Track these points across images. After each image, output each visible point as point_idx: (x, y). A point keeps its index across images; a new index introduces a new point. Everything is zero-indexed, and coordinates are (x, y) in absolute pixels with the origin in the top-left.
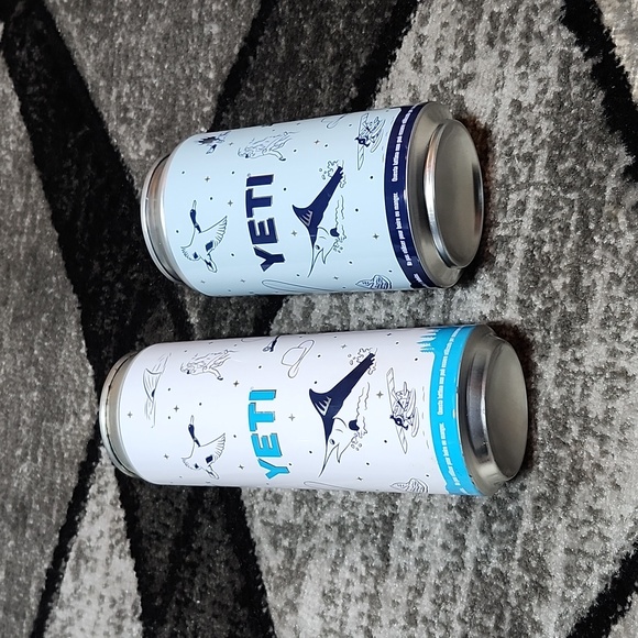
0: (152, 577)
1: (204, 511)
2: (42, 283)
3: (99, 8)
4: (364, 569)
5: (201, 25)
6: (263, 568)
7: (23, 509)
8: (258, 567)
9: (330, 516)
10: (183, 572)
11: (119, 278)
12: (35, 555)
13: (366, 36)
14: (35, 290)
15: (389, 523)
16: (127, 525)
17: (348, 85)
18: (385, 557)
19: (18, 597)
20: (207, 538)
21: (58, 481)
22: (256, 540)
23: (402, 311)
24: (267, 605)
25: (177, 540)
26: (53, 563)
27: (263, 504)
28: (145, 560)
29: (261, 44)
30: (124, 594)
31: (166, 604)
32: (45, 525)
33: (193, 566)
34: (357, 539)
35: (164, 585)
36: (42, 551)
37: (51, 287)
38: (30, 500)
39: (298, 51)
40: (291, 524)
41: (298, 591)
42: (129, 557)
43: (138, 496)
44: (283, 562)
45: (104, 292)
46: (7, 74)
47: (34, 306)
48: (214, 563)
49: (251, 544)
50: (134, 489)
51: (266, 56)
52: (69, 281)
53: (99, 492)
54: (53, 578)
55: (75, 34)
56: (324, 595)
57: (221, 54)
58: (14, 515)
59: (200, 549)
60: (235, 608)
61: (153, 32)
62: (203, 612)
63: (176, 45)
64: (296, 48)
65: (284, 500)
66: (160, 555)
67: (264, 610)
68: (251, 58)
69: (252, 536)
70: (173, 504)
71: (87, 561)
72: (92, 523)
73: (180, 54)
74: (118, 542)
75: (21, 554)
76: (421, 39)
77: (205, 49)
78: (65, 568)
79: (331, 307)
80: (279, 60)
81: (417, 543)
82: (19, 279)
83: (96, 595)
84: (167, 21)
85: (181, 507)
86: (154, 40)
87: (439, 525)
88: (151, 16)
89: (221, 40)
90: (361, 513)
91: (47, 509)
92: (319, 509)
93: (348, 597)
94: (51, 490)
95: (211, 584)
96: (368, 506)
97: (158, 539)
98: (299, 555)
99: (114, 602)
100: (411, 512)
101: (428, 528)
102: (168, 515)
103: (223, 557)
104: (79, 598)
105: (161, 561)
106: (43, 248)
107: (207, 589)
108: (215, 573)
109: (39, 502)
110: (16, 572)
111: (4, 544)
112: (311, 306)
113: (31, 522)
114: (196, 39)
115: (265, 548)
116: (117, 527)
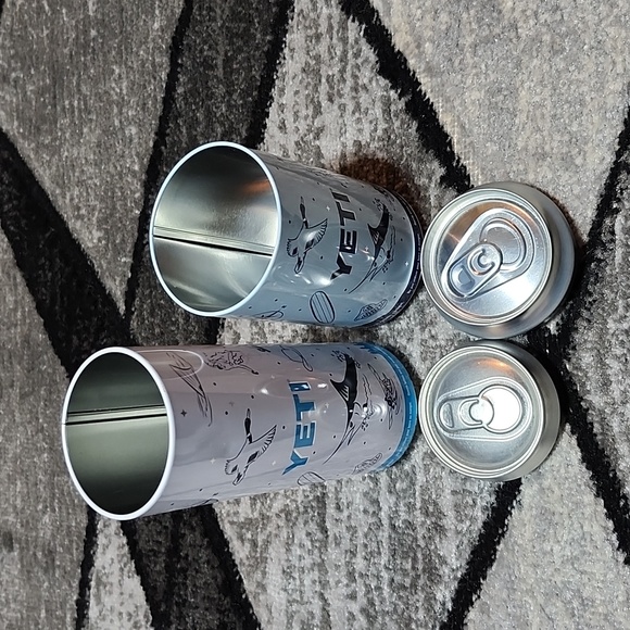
0: (155, 588)
1: (185, 524)
2: (36, 362)
3: (46, 131)
4: (309, 543)
5: (122, 129)
6: (237, 562)
7: (50, 554)
8: (234, 561)
9: (277, 505)
10: (177, 579)
12: (65, 590)
13: (243, 113)
14: (33, 369)
15: (321, 500)
16: (130, 549)
18: (324, 530)
20: (191, 545)
21: (74, 524)
22: (228, 539)
24: (245, 591)
25: (169, 552)
26: (80, 594)
27: (228, 508)
28: (148, 575)
29: (168, 135)
30: (136, 607)
31: (169, 607)
32: (69, 564)
33: (184, 570)
34: (301, 520)
35: (165, 592)
36: (70, 586)
37: (44, 364)
38: (55, 545)
40: (251, 519)
41: (264, 573)
42: (135, 576)
44: (250, 552)
47: (34, 382)
48: (199, 565)
49: (226, 543)
51: (173, 144)
52: (56, 357)
53: (105, 526)
54: (82, 605)
55: (32, 156)
56: (284, 571)
57: (141, 149)
58: (44, 560)
59: (187, 555)
60: (220, 599)
61: (89, 142)
62: (197, 607)
63: (107, 149)
64: (195, 133)
65: (242, 500)
66: (158, 568)
67: (244, 596)
68: (163, 148)
69: (226, 536)
70: (161, 523)
71: (105, 586)
72: (104, 553)
73: (110, 155)
74: (125, 565)
75: (54, 592)
76: (282, 107)
77: (129, 147)
78: (89, 596)
79: (252, 334)
81: (346, 513)
82: (20, 364)
83: (116, 613)
84: (98, 131)
86: (91, 148)
87: (358, 495)
88: (85, 130)
89: (139, 138)
90: (300, 498)
91: (69, 550)
92: (269, 502)
93: (302, 570)
94: (69, 534)
95: (200, 582)
96: (304, 491)
97: (155, 555)
98: (260, 544)
99: (130, 615)
100: (336, 488)
101: (350, 499)
102: (159, 533)
103: (204, 558)
104: (104, 619)
105: (159, 573)
106: (33, 334)
107: (197, 588)
108: (202, 573)
109: (62, 545)
110: (54, 608)
111: (41, 586)
112: (237, 336)
113: (58, 563)
114: (120, 141)
115: (235, 545)
116: (123, 553)
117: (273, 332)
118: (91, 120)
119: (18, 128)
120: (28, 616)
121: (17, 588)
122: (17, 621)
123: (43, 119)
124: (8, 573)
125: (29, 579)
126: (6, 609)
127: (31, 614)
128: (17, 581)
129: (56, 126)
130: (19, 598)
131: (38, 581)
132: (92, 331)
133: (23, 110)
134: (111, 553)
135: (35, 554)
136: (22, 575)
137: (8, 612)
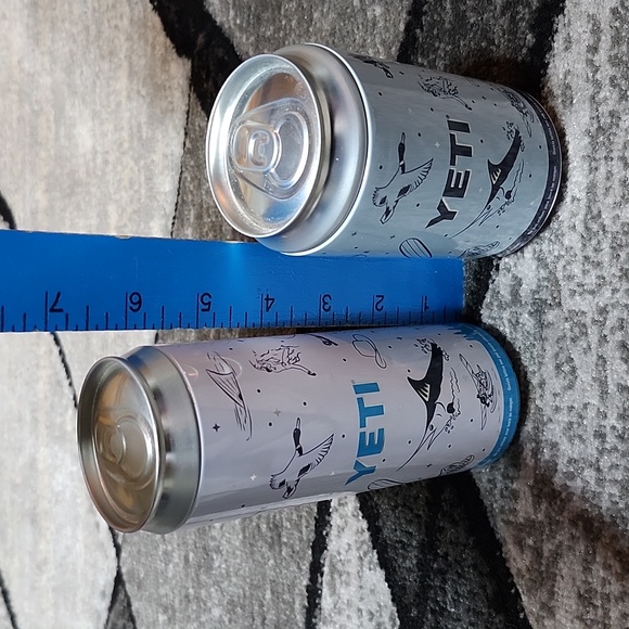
0: (404, 588)
1: (444, 515)
3: (268, 20)
4: (618, 565)
5: (363, 10)
6: (513, 571)
7: (276, 528)
8: (508, 569)
10: (433, 581)
12: (294, 572)
16: (371, 535)
17: (523, 33)
19: (285, 615)
20: (451, 542)
22: (501, 540)
23: (613, 270)
24: (523, 610)
25: (422, 547)
26: (311, 580)
27: (501, 502)
28: (394, 570)
29: (426, 12)
30: (380, 606)
31: (422, 614)
32: (298, 543)
33: (441, 572)
35: (417, 595)
36: (300, 569)
38: (281, 518)
39: (465, 11)
40: (533, 521)
41: (552, 594)
42: (378, 569)
43: (377, 505)
44: (531, 562)
46: (200, 108)
48: (462, 568)
49: (499, 545)
50: (372, 499)
51: (432, 26)
53: (340, 505)
54: (313, 593)
56: (580, 596)
57: (388, 35)
58: (269, 534)
59: (447, 554)
60: (490, 615)
61: (321, 30)
62: (460, 620)
63: (343, 38)
64: (463, 8)
65: (522, 495)
66: (408, 564)
67: (522, 616)
68: (418, 31)
69: (498, 536)
70: (412, 510)
71: (341, 575)
72: (339, 536)
73: (348, 46)
74: (365, 554)
75: (281, 572)
77: (371, 34)
78: (321, 584)
79: (539, 280)
80: (447, 26)
83: (354, 609)
84: (332, 16)
85: (421, 513)
88: (316, 15)
89: (386, 21)
90: (605, 504)
91: (297, 526)
92: (558, 503)
93: (607, 598)
95: (463, 590)
97: (403, 548)
98: (546, 554)
99: (371, 615)
102: (410, 522)
103: (470, 562)
104: (340, 613)
105: (409, 570)
107: (459, 596)
108: (465, 579)
109: (290, 520)
110: (280, 590)
111: (265, 564)
112: (518, 282)
113: (285, 540)
114: (361, 27)
115: (511, 549)
116: (362, 539)
117: (570, 278)
119: (235, 20)
120: (252, 595)
121: (238, 561)
122: (239, 597)
123: (264, 5)
124: (229, 542)
125: (252, 553)
126: (226, 583)
127: (254, 593)
128: (238, 552)
129: (279, 13)
130: (241, 572)
131: (263, 557)
134: (349, 533)
135: (258, 526)
136: (245, 547)
137: (229, 586)
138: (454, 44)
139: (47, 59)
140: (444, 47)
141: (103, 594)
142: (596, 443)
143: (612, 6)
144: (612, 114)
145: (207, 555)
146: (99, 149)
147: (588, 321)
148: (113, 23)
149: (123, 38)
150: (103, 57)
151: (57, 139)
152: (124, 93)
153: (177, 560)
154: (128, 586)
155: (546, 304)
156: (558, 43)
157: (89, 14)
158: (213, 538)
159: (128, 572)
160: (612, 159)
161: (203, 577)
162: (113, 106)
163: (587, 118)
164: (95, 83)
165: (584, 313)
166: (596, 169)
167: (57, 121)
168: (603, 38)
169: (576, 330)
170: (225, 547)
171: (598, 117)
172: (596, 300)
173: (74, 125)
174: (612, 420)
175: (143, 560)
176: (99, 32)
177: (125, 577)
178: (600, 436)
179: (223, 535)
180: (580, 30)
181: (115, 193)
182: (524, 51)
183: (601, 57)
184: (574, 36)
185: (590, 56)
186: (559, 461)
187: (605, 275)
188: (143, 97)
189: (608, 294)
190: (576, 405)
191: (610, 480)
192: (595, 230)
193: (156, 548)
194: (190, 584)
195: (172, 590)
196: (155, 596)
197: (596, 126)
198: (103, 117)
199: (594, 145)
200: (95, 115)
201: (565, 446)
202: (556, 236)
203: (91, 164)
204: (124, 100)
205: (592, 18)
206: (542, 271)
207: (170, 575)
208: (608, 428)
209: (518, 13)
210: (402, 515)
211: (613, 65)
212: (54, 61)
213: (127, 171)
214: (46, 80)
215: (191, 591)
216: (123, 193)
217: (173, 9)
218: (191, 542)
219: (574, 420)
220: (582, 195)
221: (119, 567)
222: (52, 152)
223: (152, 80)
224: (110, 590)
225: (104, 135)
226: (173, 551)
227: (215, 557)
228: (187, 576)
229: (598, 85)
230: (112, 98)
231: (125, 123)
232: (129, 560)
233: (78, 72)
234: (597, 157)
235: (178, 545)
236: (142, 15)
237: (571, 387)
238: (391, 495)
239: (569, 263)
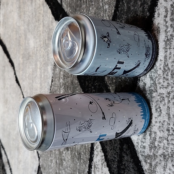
0: (113, 173)
1: (124, 153)
2: (75, 90)
3: (78, 10)
5: (103, 7)
6: (144, 170)
7: (80, 154)
9: (160, 152)
10: (121, 171)
11: (92, 85)
12: (84, 167)
14: (74, 92)
16: (105, 157)
17: (146, 12)
20: (126, 161)
21: (87, 146)
22: (141, 160)
25: (118, 162)
26: (89, 169)
27: (140, 149)
28: (111, 168)
29: (120, 7)
32: (85, 159)
33: (124, 169)
34: (170, 160)
37: (77, 91)
38: (81, 151)
39: (130, 6)
40: (149, 155)
42: (107, 167)
43: (106, 148)
44: (149, 167)
45: (89, 90)
48: (129, 168)
49: (140, 162)
51: (121, 11)
52: (81, 88)
53: (97, 148)
57: (109, 13)
58: (78, 156)
59: (125, 164)
61: (92, 13)
63: (98, 15)
64: (129, 5)
65: (146, 147)
66: (115, 166)
68: (117, 12)
69: (140, 159)
70: (115, 151)
71: (97, 169)
72: (96, 157)
74: (103, 163)
75: (81, 167)
77: (105, 13)
78: (92, 171)
79: (151, 84)
80: (125, 10)
84: (95, 8)
85: (118, 151)
88: (91, 9)
89: (109, 10)
90: (170, 151)
91: (85, 154)
92: (157, 150)
94: (85, 148)
97: (113, 161)
98: (153, 165)
102: (115, 154)
103: (132, 166)
105: (115, 168)
106: (74, 80)
109: (83, 152)
110: (81, 172)
111: (77, 164)
112: (145, 84)
113: (82, 158)
114: (102, 11)
115: (143, 163)
116: (102, 158)
117: (159, 83)
118: (93, 5)
119: (70, 10)
123: (77, 6)
124: (67, 158)
125: (73, 161)
127: (74, 172)
128: (70, 161)
129: (81, 8)
130: (70, 166)
131: (76, 162)
132: (92, 80)
133: (71, 3)
134: (99, 157)
135: (75, 153)
136: (71, 159)
137: (67, 170)
138: (127, 16)
139: (23, 22)
140: (125, 17)
141: (35, 171)
142: (167, 132)
143: (171, 4)
144: (171, 35)
145: (62, 161)
146: (35, 46)
147: (165, 96)
148: (39, 12)
149: (41, 16)
150: (36, 21)
151: (25, 44)
152: (42, 31)
153: (54, 162)
154: (41, 169)
155: (153, 91)
156: (156, 15)
157: (33, 9)
158: (63, 156)
159: (42, 165)
160: (171, 48)
161: (61, 167)
162: (39, 35)
163: (164, 37)
164: (34, 28)
165: (163, 94)
166: (167, 51)
167: (25, 39)
168: (168, 13)
169: (161, 99)
170: (66, 159)
171: (167, 36)
172: (167, 90)
173: (29, 40)
174: (171, 126)
175: (45, 162)
176: (36, 14)
177: (41, 166)
178: (168, 130)
179: (66, 156)
180: (162, 11)
181: (39, 59)
182: (146, 17)
183: (168, 19)
184: (160, 13)
185: (165, 19)
186: (157, 137)
187: (169, 83)
188: (46, 32)
189: (170, 88)
190: (161, 121)
191: (171, 144)
192: (166, 69)
193: (49, 158)
194: (57, 169)
195: (53, 170)
196: (48, 172)
197: (166, 39)
198: (37, 38)
199: (166, 44)
200: (34, 37)
201: (158, 133)
202: (156, 71)
203: (33, 51)
204: (42, 33)
205: (166, 8)
206: (152, 81)
207: (52, 166)
208: (170, 128)
209: (145, 6)
210: (113, 152)
211: (171, 21)
212: (24, 23)
213: (42, 53)
214: (22, 28)
215: (58, 171)
216: (41, 59)
217: (54, 8)
218: (57, 157)
219: (161, 125)
220: (163, 59)
221: (39, 163)
222: (24, 47)
223: (49, 27)
224: (37, 170)
225: (37, 43)
226: (53, 159)
227: (64, 162)
228: (56, 167)
229: (167, 27)
230: (39, 32)
231: (42, 40)
232: (42, 162)
233: (30, 25)
234: (167, 48)
235: (54, 158)
236: (46, 10)
237: (160, 115)
238: (110, 146)
239: (159, 79)
